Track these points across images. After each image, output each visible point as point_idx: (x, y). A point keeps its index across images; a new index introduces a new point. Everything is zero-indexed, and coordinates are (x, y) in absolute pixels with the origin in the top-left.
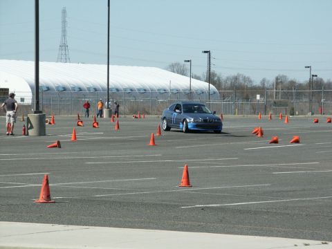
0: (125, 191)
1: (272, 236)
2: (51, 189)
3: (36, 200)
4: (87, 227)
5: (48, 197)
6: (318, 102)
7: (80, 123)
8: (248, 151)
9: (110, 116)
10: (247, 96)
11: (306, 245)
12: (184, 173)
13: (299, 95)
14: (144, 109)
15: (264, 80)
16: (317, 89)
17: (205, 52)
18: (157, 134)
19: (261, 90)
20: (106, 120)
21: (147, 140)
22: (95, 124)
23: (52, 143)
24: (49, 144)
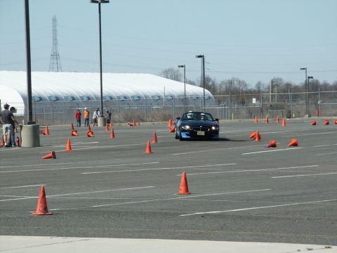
0: (123, 201)
1: (275, 241)
2: (47, 200)
3: (33, 213)
4: (86, 238)
5: (45, 209)
6: (315, 104)
7: (74, 133)
8: (246, 156)
9: (105, 125)
10: (243, 100)
11: (309, 249)
12: (183, 179)
13: (295, 98)
14: (139, 117)
15: (259, 83)
16: (313, 91)
17: (199, 57)
18: (154, 142)
19: (257, 93)
20: (100, 129)
21: (143, 148)
22: (90, 134)
23: (47, 154)
24: (44, 155)
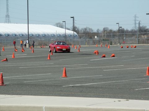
0: (37, 80)
1: (104, 98)
2: (4, 79)
4: (21, 96)
5: (3, 83)
6: (122, 39)
7: (16, 50)
8: (92, 61)
9: (30, 47)
10: (91, 37)
11: (119, 101)
12: (64, 71)
13: (114, 36)
14: (45, 44)
15: (98, 30)
16: (122, 33)
17: (72, 17)
18: (51, 54)
19: (97, 34)
20: (28, 49)
21: (47, 57)
22: (23, 51)
23: (4, 59)
24: (2, 59)
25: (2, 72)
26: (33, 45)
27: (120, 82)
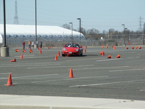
0: (45, 80)
1: (110, 98)
2: (12, 80)
3: (6, 85)
4: (29, 96)
5: (11, 83)
6: (128, 40)
7: (24, 51)
8: (98, 62)
9: (37, 48)
10: (97, 38)
11: (124, 102)
12: (71, 71)
13: (119, 37)
14: (52, 44)
15: (104, 31)
16: (127, 34)
17: (78, 19)
18: (58, 55)
19: (103, 35)
20: (35, 49)
21: (54, 58)
23: (12, 60)
25: (10, 72)
26: (41, 46)
27: (125, 83)
